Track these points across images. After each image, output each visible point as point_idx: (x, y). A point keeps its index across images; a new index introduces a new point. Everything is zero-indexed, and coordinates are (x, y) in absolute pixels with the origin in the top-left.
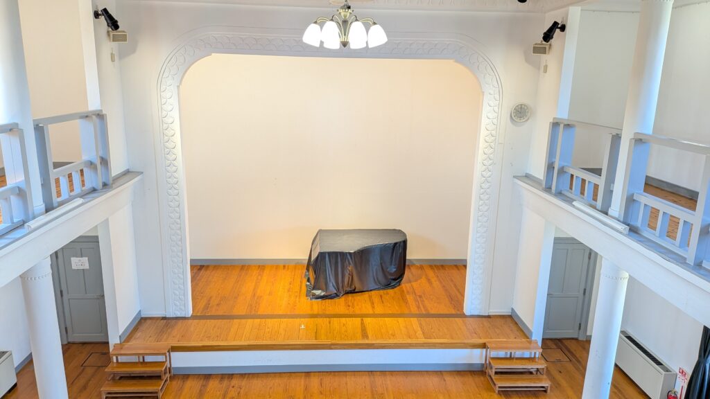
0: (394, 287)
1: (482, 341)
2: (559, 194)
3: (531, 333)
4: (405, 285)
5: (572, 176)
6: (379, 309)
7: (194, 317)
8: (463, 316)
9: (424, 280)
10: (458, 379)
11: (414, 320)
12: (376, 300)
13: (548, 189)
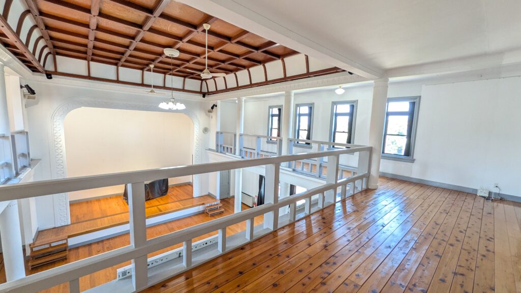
0: (165, 195)
1: (202, 203)
2: (221, 152)
3: (216, 197)
4: (169, 193)
5: (224, 147)
6: (162, 202)
7: (71, 224)
8: (193, 198)
9: (175, 191)
10: (197, 217)
11: (177, 203)
12: (160, 200)
13: (217, 151)
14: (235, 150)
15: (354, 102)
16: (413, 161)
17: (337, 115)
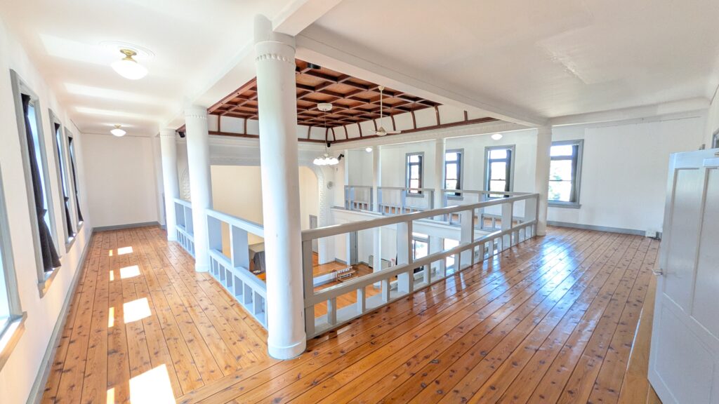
1: (332, 270)
3: (346, 263)
5: (356, 203)
8: (318, 265)
14: (372, 205)
15: (511, 147)
16: (579, 207)
17: (491, 161)
